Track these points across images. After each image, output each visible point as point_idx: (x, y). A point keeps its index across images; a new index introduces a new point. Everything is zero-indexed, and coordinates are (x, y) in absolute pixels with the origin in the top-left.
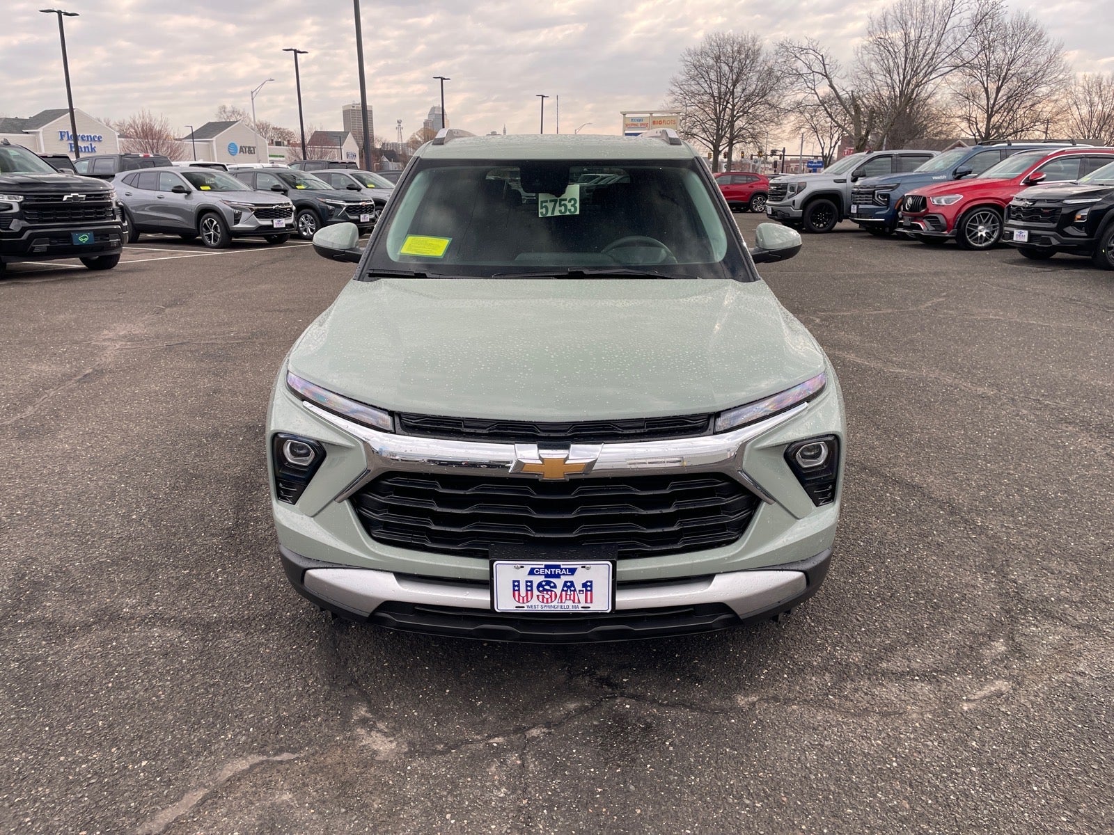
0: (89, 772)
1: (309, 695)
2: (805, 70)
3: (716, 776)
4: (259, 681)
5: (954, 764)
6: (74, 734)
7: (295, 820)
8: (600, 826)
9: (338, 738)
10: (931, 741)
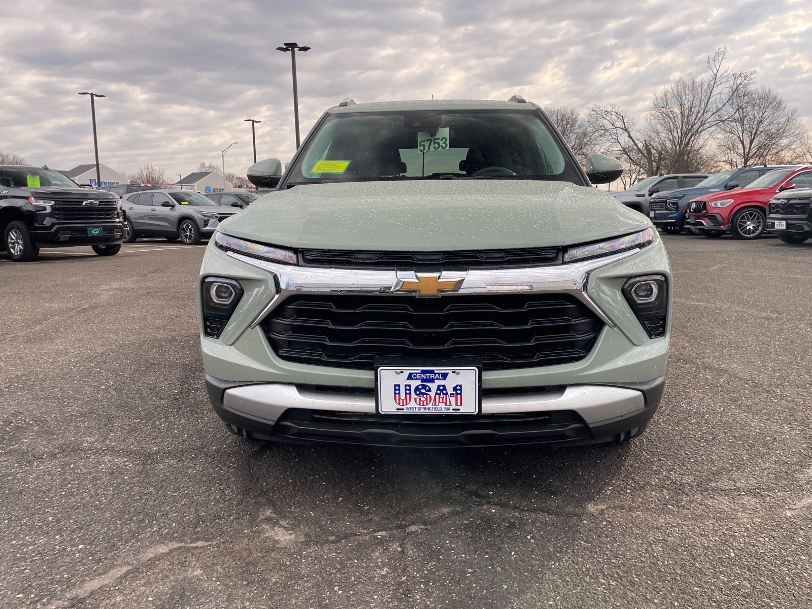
0: (34, 552)
1: (225, 501)
2: (610, 127)
3: (573, 561)
4: (184, 491)
5: (785, 554)
6: (28, 525)
7: (203, 589)
8: (471, 597)
9: (246, 531)
10: (762, 537)
